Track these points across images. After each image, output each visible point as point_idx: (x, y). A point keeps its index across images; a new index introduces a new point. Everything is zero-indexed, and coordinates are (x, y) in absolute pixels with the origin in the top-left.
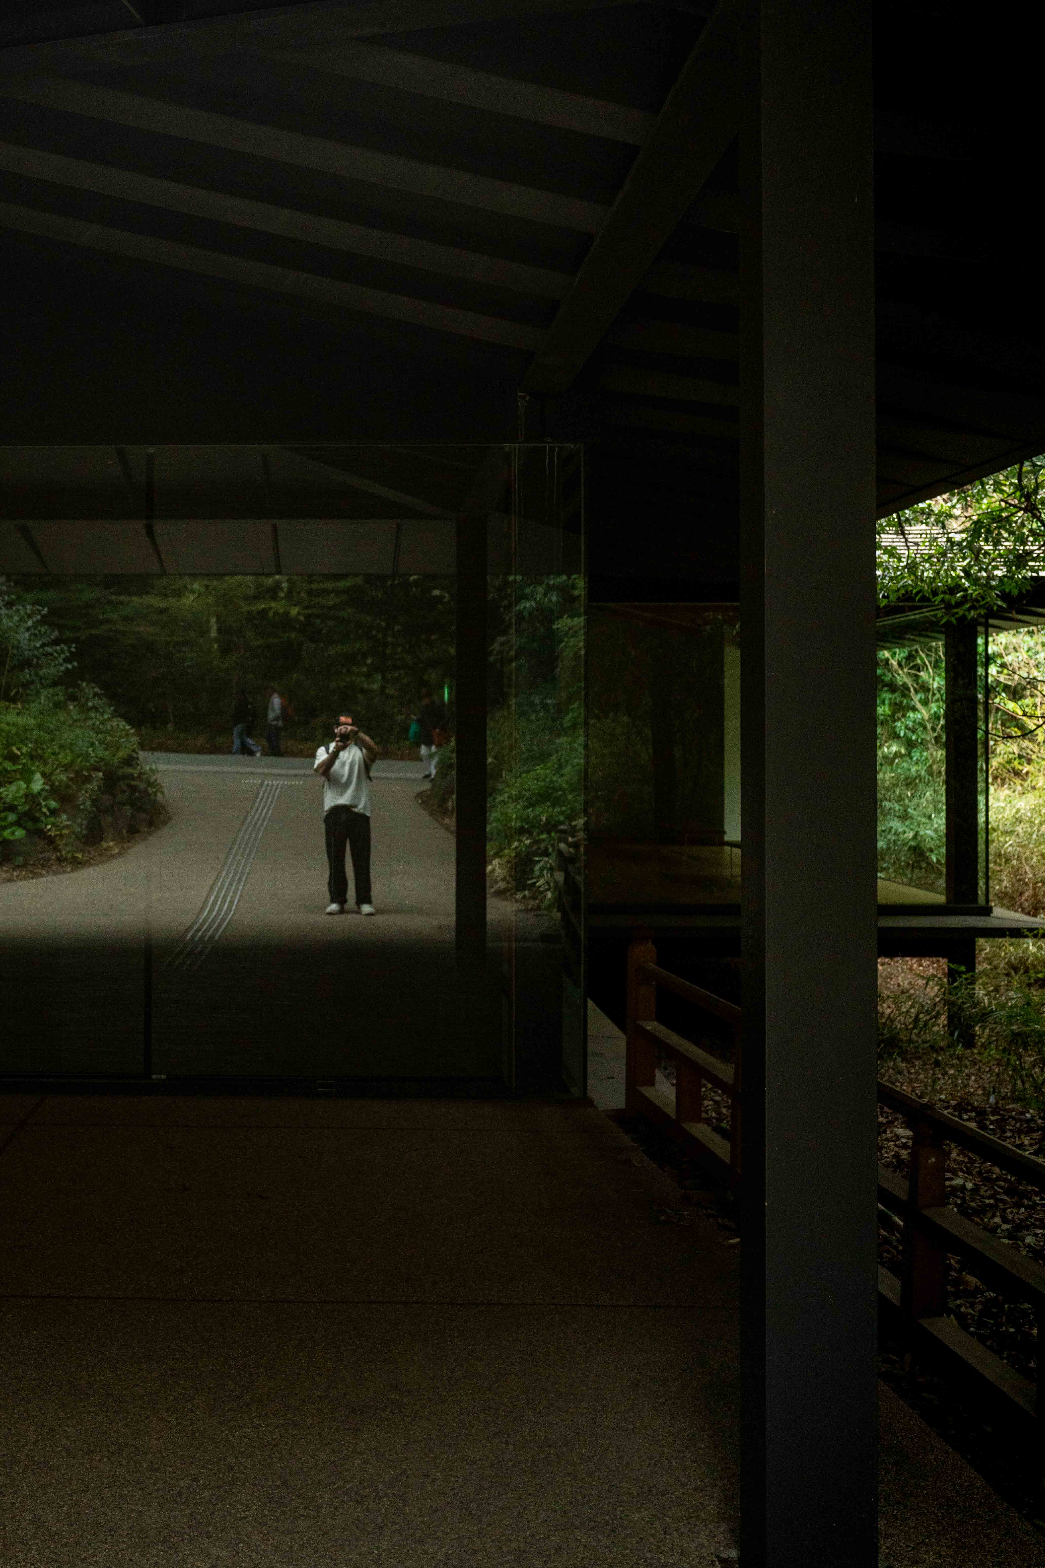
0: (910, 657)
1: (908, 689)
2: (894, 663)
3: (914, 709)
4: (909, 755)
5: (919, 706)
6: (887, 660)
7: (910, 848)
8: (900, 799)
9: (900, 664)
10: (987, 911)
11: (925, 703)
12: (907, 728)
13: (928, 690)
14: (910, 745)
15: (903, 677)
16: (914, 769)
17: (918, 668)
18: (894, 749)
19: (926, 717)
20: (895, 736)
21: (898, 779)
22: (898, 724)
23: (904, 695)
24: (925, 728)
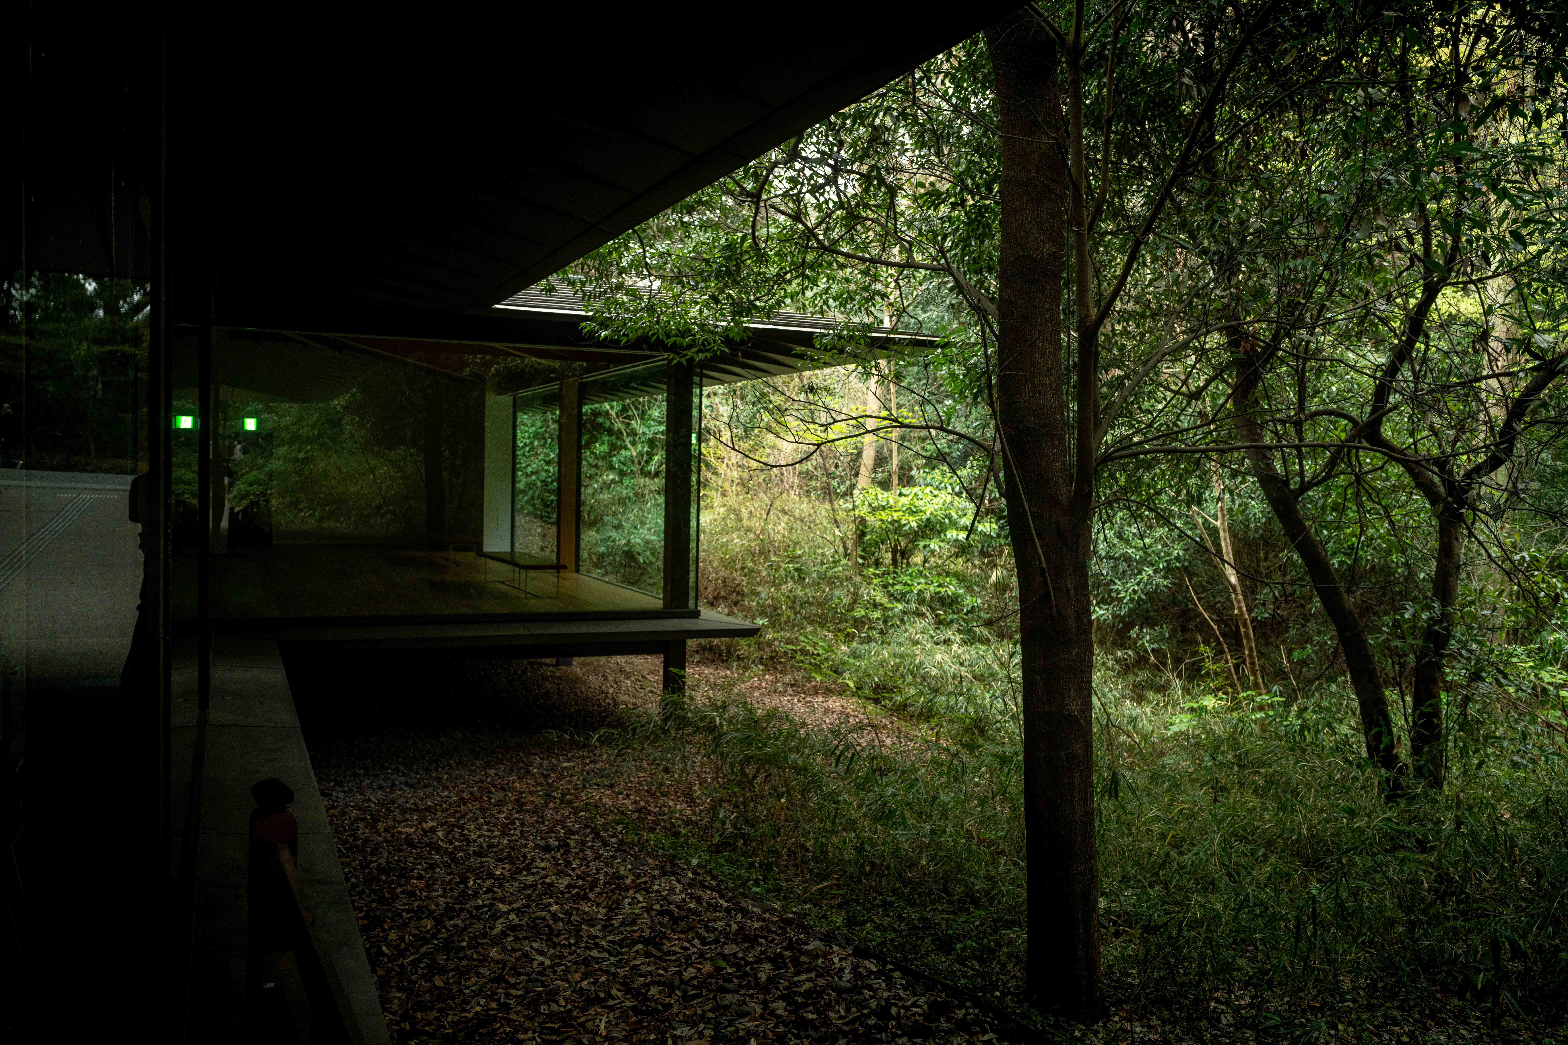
0: (625, 409)
1: (621, 433)
2: (613, 413)
3: (626, 448)
4: (621, 482)
5: (629, 446)
6: (607, 412)
7: (624, 552)
8: (615, 514)
9: (617, 414)
10: (696, 614)
11: (634, 444)
12: (620, 461)
13: (636, 434)
14: (622, 474)
15: (618, 425)
16: (625, 492)
17: (628, 417)
18: (611, 477)
19: (634, 454)
20: (611, 467)
21: (613, 498)
22: (614, 459)
23: (618, 438)
24: (633, 462)
